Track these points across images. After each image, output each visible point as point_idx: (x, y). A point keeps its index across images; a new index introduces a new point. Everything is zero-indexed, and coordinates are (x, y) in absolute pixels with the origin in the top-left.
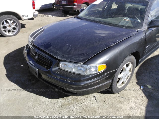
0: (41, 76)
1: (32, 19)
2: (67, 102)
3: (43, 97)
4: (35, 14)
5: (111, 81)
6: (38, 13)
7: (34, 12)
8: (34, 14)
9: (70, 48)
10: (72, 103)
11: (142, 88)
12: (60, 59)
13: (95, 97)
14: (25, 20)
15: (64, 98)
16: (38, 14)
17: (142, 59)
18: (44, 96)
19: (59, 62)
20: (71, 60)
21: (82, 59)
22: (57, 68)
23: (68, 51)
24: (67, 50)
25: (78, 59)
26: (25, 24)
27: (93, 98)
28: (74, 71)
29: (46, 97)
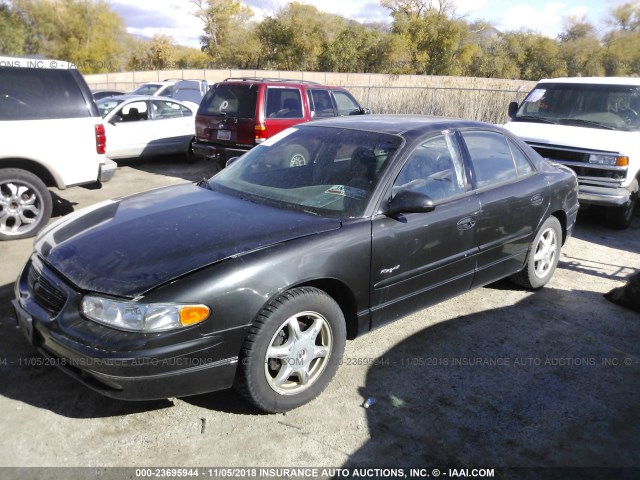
0: (43, 340)
1: (94, 185)
2: (113, 428)
3: (49, 413)
4: (104, 168)
5: (234, 361)
6: (115, 165)
7: (101, 164)
8: (100, 168)
9: (117, 261)
10: (128, 431)
11: (367, 405)
12: (84, 287)
13: (203, 420)
14: (68, 187)
15: (109, 419)
16: (114, 171)
17: (373, 309)
18: (53, 410)
19: (83, 296)
20: (107, 290)
21: (136, 287)
22: (76, 314)
23: (110, 267)
24: (109, 264)
25: (127, 286)
26: (76, 204)
27: (197, 424)
28: (119, 321)
29: (57, 412)
